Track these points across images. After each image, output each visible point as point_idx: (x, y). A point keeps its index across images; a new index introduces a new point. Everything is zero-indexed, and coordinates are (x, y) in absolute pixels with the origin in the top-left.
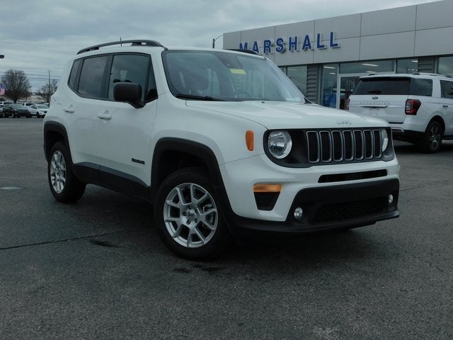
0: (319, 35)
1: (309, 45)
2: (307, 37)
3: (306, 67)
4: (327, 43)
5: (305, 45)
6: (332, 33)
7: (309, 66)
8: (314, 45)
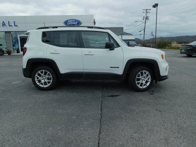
0: (9, 22)
1: (5, 25)
2: (3, 22)
3: (4, 32)
4: (13, 25)
5: (3, 25)
6: (14, 22)
7: (5, 32)
8: (7, 25)
